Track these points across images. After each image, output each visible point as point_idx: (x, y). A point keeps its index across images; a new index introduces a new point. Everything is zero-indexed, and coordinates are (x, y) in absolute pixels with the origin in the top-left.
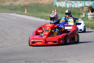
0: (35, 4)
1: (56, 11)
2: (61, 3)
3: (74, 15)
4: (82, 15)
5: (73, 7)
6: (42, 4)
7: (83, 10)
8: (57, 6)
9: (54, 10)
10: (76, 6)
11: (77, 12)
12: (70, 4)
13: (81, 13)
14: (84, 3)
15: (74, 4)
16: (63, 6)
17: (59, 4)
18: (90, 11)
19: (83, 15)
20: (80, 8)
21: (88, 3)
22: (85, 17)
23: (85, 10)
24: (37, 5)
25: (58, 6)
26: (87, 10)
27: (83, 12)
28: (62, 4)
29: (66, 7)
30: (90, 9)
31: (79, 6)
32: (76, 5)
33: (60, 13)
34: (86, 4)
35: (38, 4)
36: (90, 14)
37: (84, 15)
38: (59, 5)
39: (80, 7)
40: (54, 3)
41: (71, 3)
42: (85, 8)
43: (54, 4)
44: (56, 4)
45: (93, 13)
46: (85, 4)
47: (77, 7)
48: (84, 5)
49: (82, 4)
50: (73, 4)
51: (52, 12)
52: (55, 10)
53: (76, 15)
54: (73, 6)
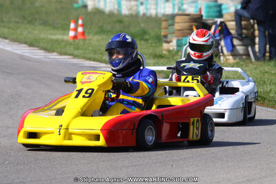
1: (82, 26)
3: (143, 42)
4: (168, 42)
5: (141, 13)
7: (173, 25)
8: (90, 7)
9: (76, 22)
10: (153, 12)
11: (152, 33)
12: (133, 3)
13: (166, 36)
14: (179, 3)
15: (145, 3)
16: (107, 9)
17: (94, 1)
19: (171, 44)
20: (163, 19)
21: (192, 2)
22: (178, 51)
23: (177, 26)
25: (92, 9)
26: (186, 25)
27: (173, 33)
28: (105, 1)
29: (119, 11)
30: (196, 24)
32: (153, 7)
33: (97, 33)
34: (185, 7)
37: (174, 43)
38: (95, 5)
41: (134, 1)
42: (178, 19)
43: (80, 2)
46: (182, 4)
47: (153, 15)
48: (180, 9)
49: (174, 5)
50: (142, 4)
51: (69, 25)
52: (80, 22)
53: (150, 41)
54: (142, 10)
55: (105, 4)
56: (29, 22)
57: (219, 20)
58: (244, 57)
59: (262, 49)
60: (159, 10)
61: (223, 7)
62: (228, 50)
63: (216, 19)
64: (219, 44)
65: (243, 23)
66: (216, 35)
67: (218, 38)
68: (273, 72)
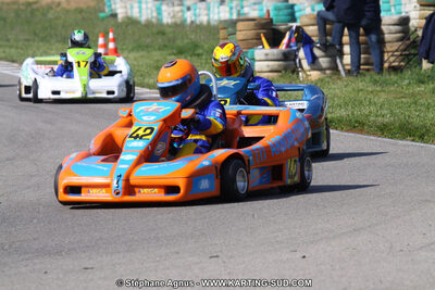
0: (22, 7)
1: (114, 40)
2: (136, 5)
5: (189, 21)
6: (49, 7)
7: (234, 34)
8: (120, 16)
9: (105, 36)
10: (204, 19)
11: (206, 46)
12: (177, 8)
14: (237, 5)
15: (193, 7)
16: (143, 19)
17: (126, 7)
18: (264, 39)
20: (220, 26)
21: (255, 4)
23: (240, 36)
24: (29, 9)
25: (123, 18)
26: (251, 33)
28: (140, 7)
29: (159, 20)
30: (264, 31)
31: (216, 17)
32: (205, 12)
33: (132, 50)
34: (246, 10)
35: (35, 6)
36: (264, 51)
38: (126, 13)
39: (221, 22)
40: (104, 4)
41: (179, 5)
42: (240, 26)
43: (107, 10)
44: (113, 6)
45: (275, 51)
46: (242, 8)
47: (205, 23)
48: (239, 14)
49: (231, 8)
50: (189, 9)
51: (97, 41)
52: (111, 35)
53: (204, 57)
54: (189, 16)
55: (140, 12)
56: (43, 40)
57: (294, 25)
58: (328, 72)
59: (356, 60)
60: (211, 16)
61: (296, 8)
62: (309, 64)
63: (291, 24)
64: (296, 56)
65: (328, 26)
66: (292, 44)
67: (295, 48)
68: (370, 89)
